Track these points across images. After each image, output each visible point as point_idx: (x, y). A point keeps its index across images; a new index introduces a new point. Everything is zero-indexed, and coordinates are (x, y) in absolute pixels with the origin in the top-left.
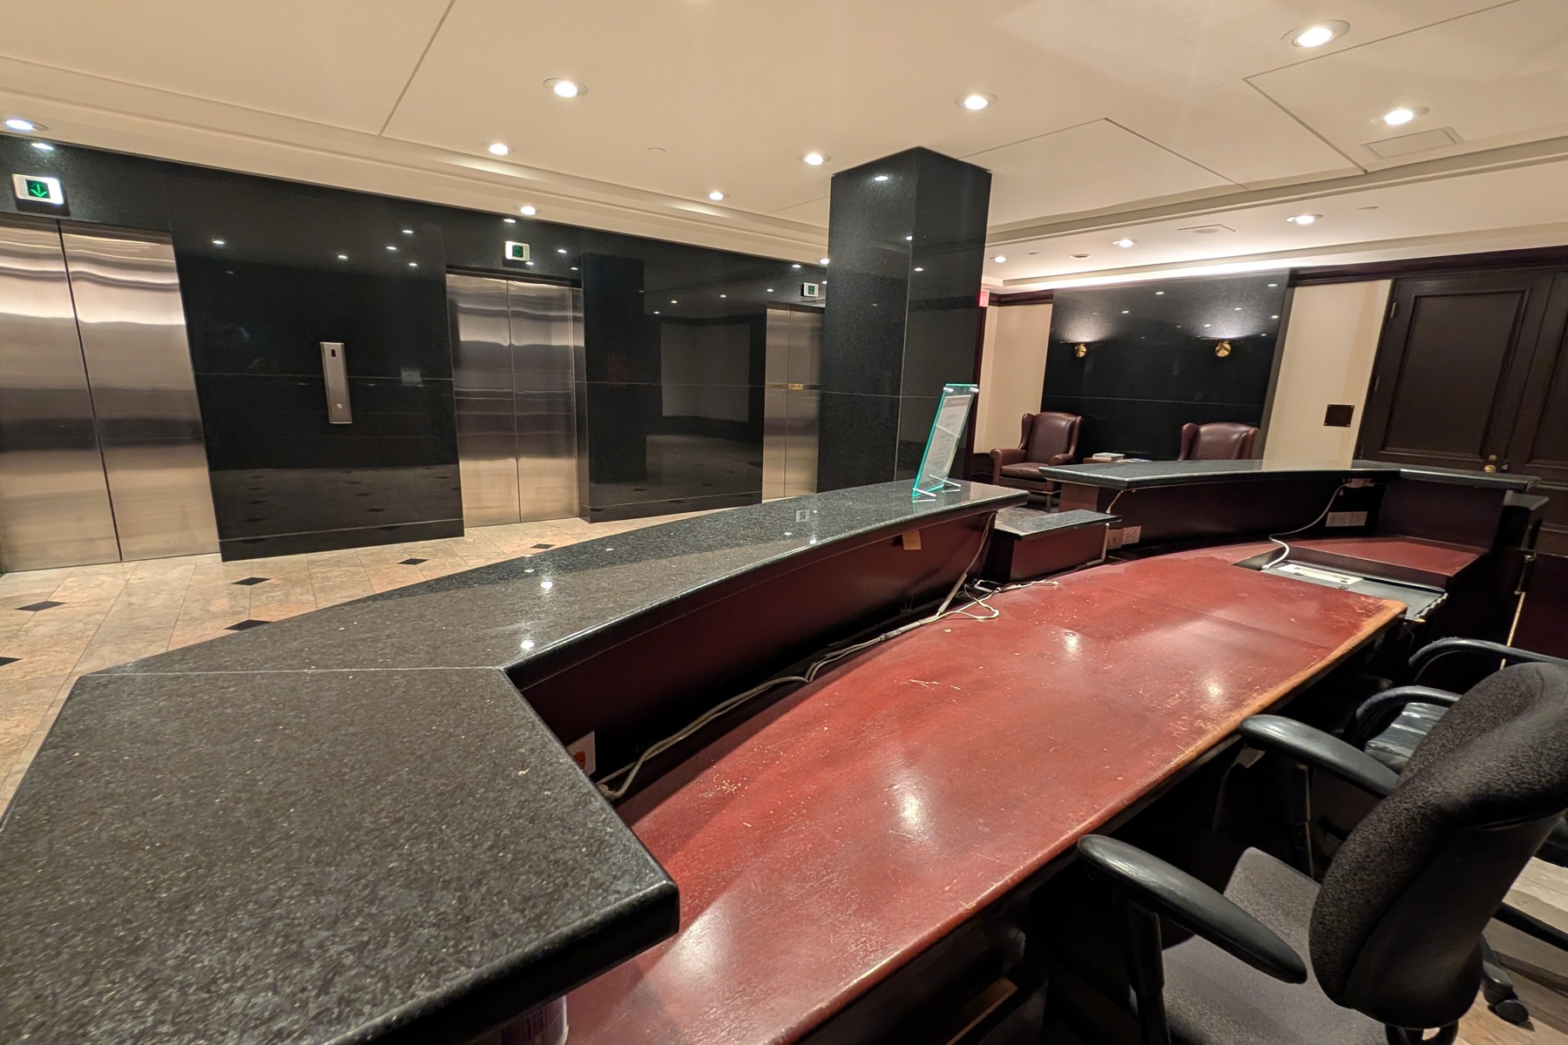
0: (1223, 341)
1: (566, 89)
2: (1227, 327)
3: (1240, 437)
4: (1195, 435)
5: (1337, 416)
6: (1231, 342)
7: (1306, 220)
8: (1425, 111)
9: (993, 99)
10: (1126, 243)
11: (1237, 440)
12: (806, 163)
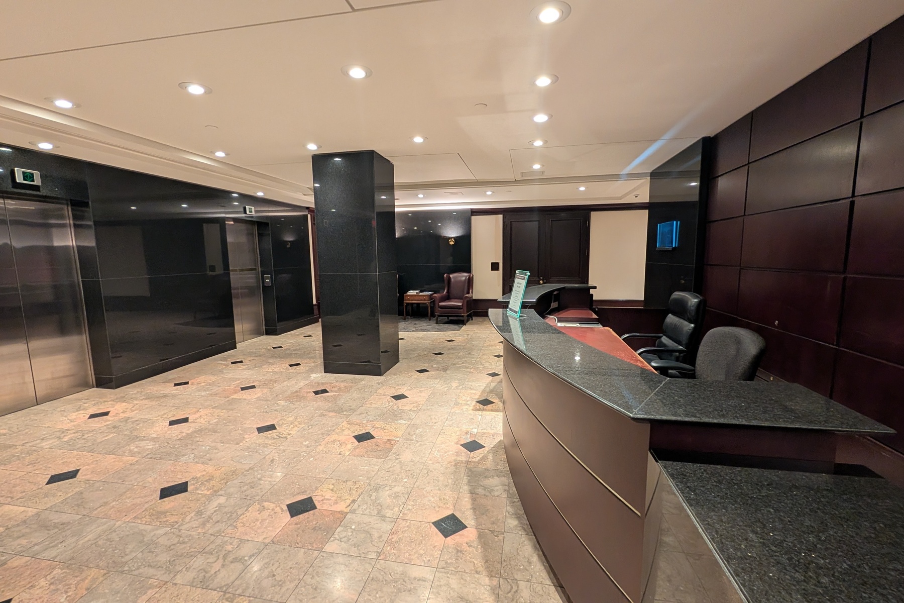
0: (451, 238)
1: (196, 90)
2: (452, 232)
3: (466, 278)
4: (449, 279)
5: (495, 267)
6: (454, 238)
7: (489, 193)
8: (543, 166)
9: (425, 138)
10: (421, 196)
11: (466, 279)
12: (307, 148)
